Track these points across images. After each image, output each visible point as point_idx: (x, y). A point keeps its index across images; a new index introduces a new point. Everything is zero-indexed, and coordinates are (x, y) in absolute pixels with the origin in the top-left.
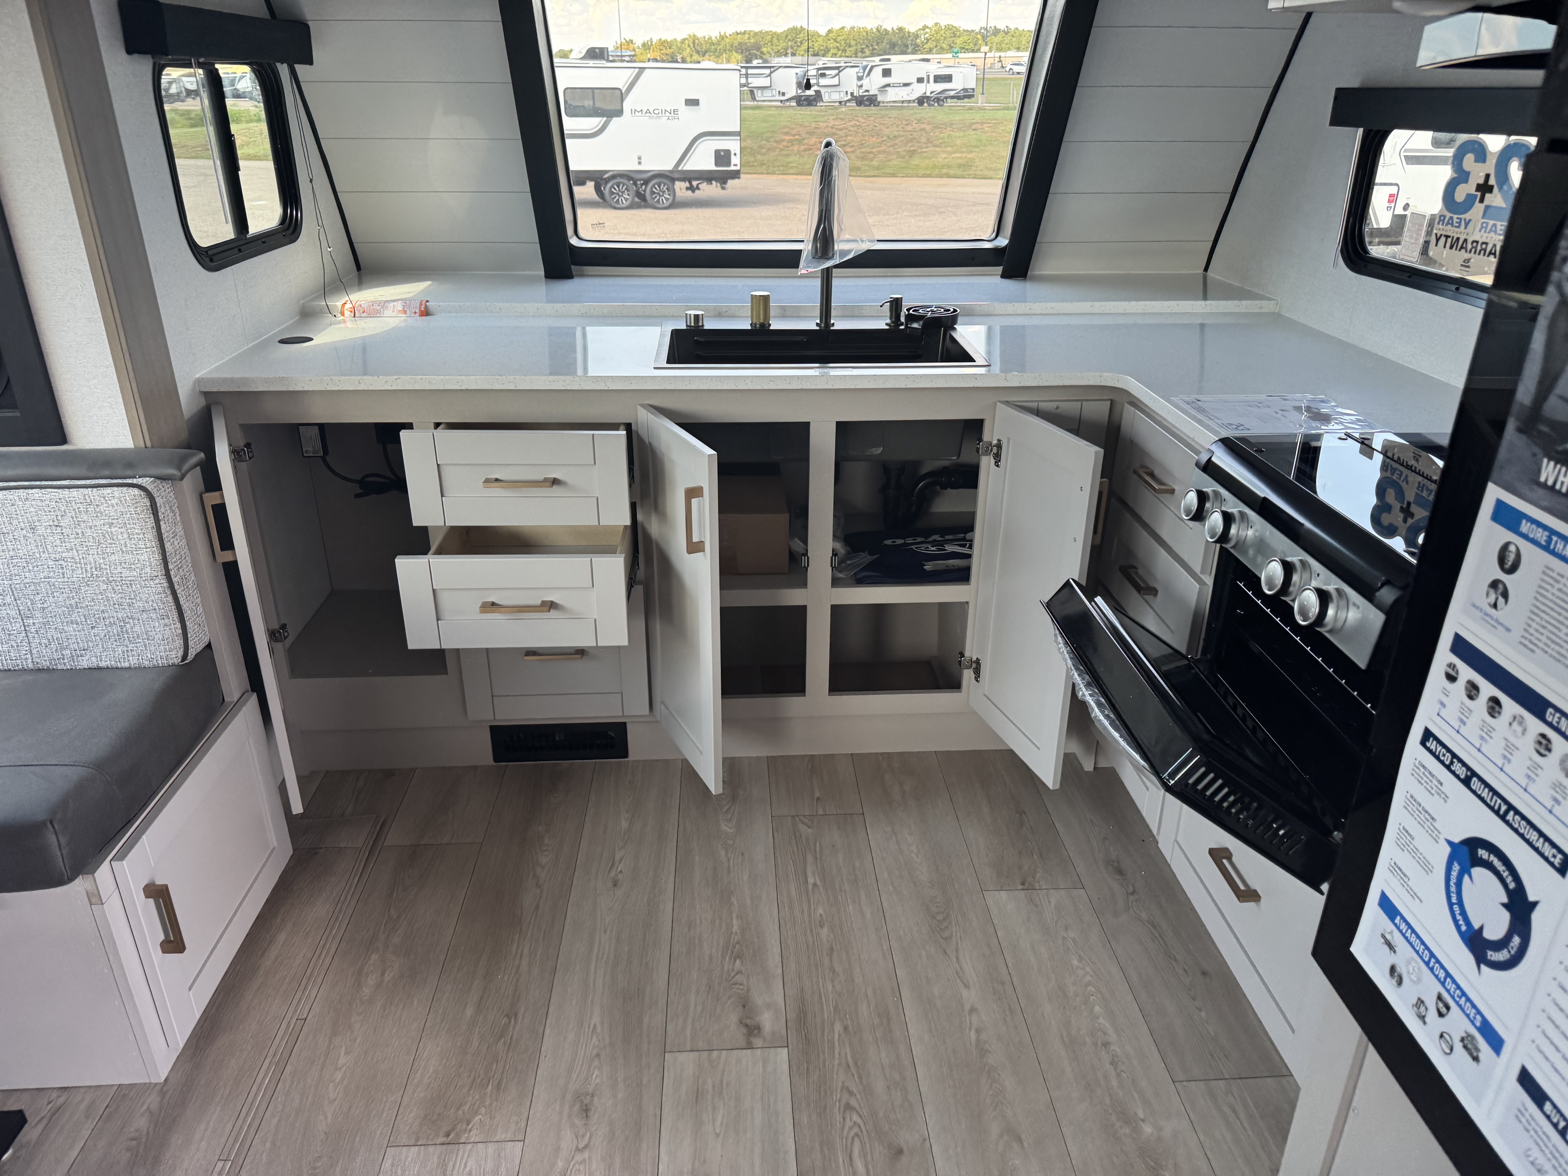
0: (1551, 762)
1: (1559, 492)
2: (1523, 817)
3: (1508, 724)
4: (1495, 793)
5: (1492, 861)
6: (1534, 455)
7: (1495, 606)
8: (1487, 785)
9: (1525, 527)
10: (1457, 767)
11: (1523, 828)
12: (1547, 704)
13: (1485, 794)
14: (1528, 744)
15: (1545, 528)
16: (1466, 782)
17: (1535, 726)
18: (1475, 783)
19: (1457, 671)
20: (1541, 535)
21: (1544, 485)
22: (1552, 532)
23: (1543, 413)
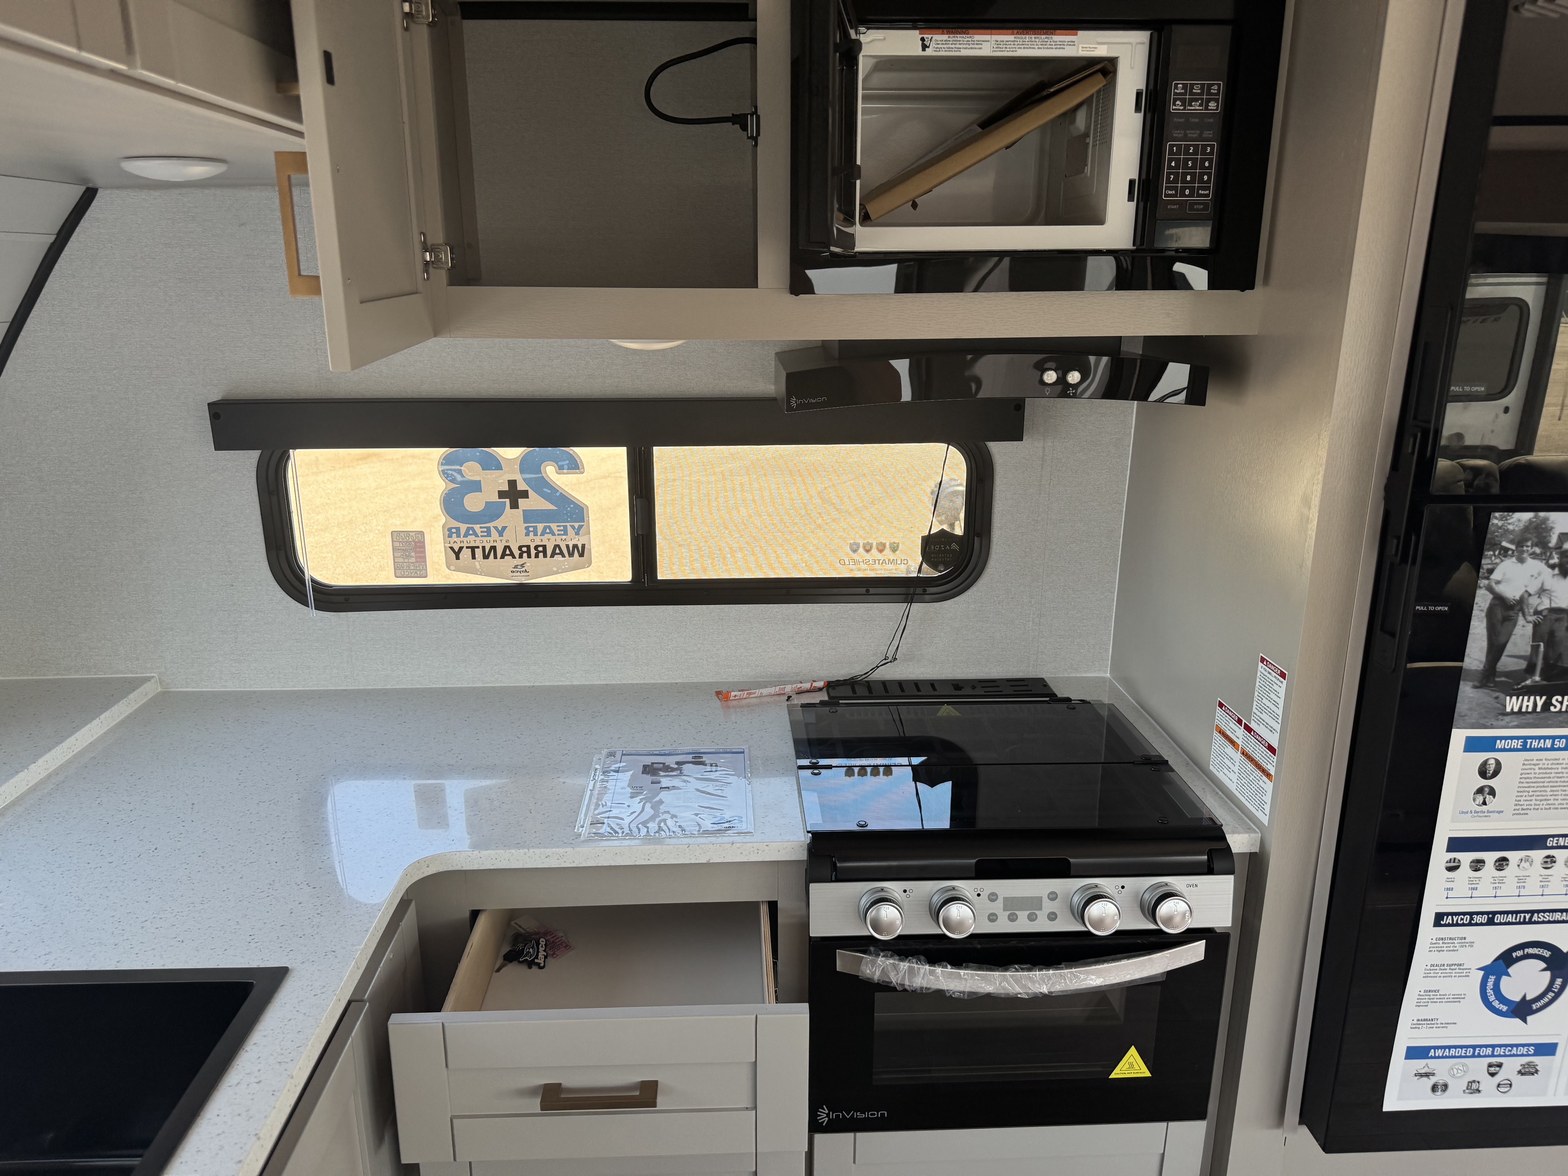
0: (1559, 869)
1: (1527, 712)
2: (1544, 911)
3: (1517, 867)
4: (1517, 912)
5: (1527, 953)
6: (1497, 698)
7: (1484, 803)
8: (1507, 913)
9: (1499, 744)
10: (1477, 919)
11: (1548, 917)
12: (1546, 837)
13: (1510, 918)
14: (1537, 868)
15: (1518, 738)
16: (1491, 922)
17: (1538, 855)
18: (1498, 918)
19: (1459, 860)
20: (1518, 744)
21: (1512, 713)
22: (1525, 738)
23: (1498, 670)
